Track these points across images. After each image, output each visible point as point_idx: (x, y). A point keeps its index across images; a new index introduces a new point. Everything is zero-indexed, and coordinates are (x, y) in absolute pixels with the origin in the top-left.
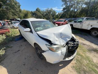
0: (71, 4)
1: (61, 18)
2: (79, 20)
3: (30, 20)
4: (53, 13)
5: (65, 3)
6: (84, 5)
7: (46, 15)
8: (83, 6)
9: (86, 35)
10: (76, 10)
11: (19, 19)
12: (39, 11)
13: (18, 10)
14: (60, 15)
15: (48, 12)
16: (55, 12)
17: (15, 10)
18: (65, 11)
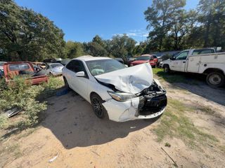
0: (166, 24)
1: (146, 52)
2: (182, 55)
3: (85, 59)
4: (127, 44)
5: (154, 23)
6: (196, 22)
7: (112, 49)
8: (194, 25)
9: (197, 85)
10: (179, 35)
11: (60, 59)
12: (99, 42)
13: (58, 43)
14: (143, 46)
15: (118, 43)
16: (132, 41)
17: (54, 42)
18: (155, 39)
